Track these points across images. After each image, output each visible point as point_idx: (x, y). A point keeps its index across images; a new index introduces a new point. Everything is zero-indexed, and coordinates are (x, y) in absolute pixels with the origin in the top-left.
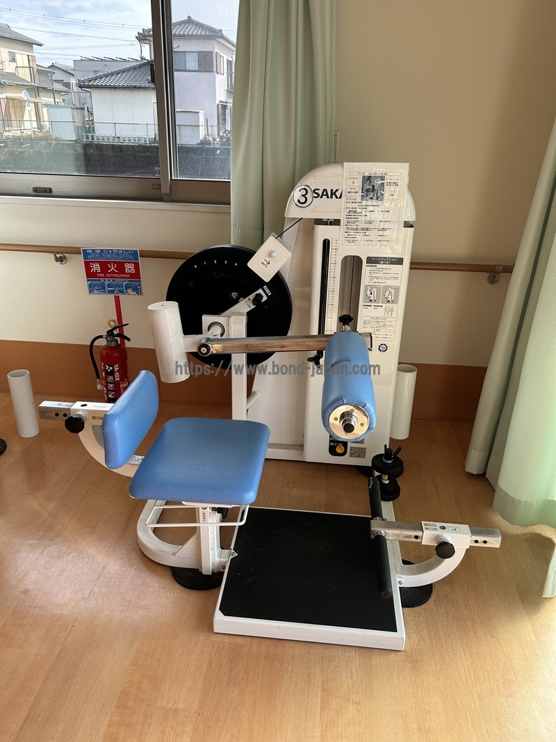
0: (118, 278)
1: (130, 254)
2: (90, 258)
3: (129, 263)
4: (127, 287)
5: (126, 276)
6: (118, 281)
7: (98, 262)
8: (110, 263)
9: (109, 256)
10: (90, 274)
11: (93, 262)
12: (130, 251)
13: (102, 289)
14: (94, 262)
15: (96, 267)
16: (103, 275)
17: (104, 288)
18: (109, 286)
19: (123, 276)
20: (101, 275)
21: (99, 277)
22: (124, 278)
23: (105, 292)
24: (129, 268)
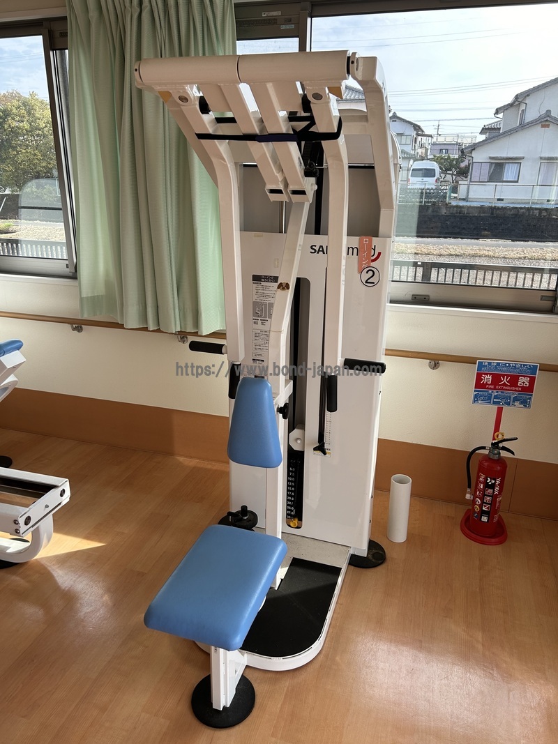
0: (509, 390)
1: (528, 369)
2: (484, 370)
3: (524, 377)
4: (515, 399)
5: (517, 389)
6: (507, 393)
7: (490, 374)
8: (503, 376)
9: (505, 369)
10: (479, 385)
11: (485, 374)
12: (530, 365)
13: (488, 400)
14: (487, 374)
15: (487, 379)
16: (493, 387)
17: (489, 398)
18: (496, 397)
19: (514, 388)
20: (490, 386)
21: (488, 388)
22: (515, 390)
23: (490, 402)
24: (524, 382)
